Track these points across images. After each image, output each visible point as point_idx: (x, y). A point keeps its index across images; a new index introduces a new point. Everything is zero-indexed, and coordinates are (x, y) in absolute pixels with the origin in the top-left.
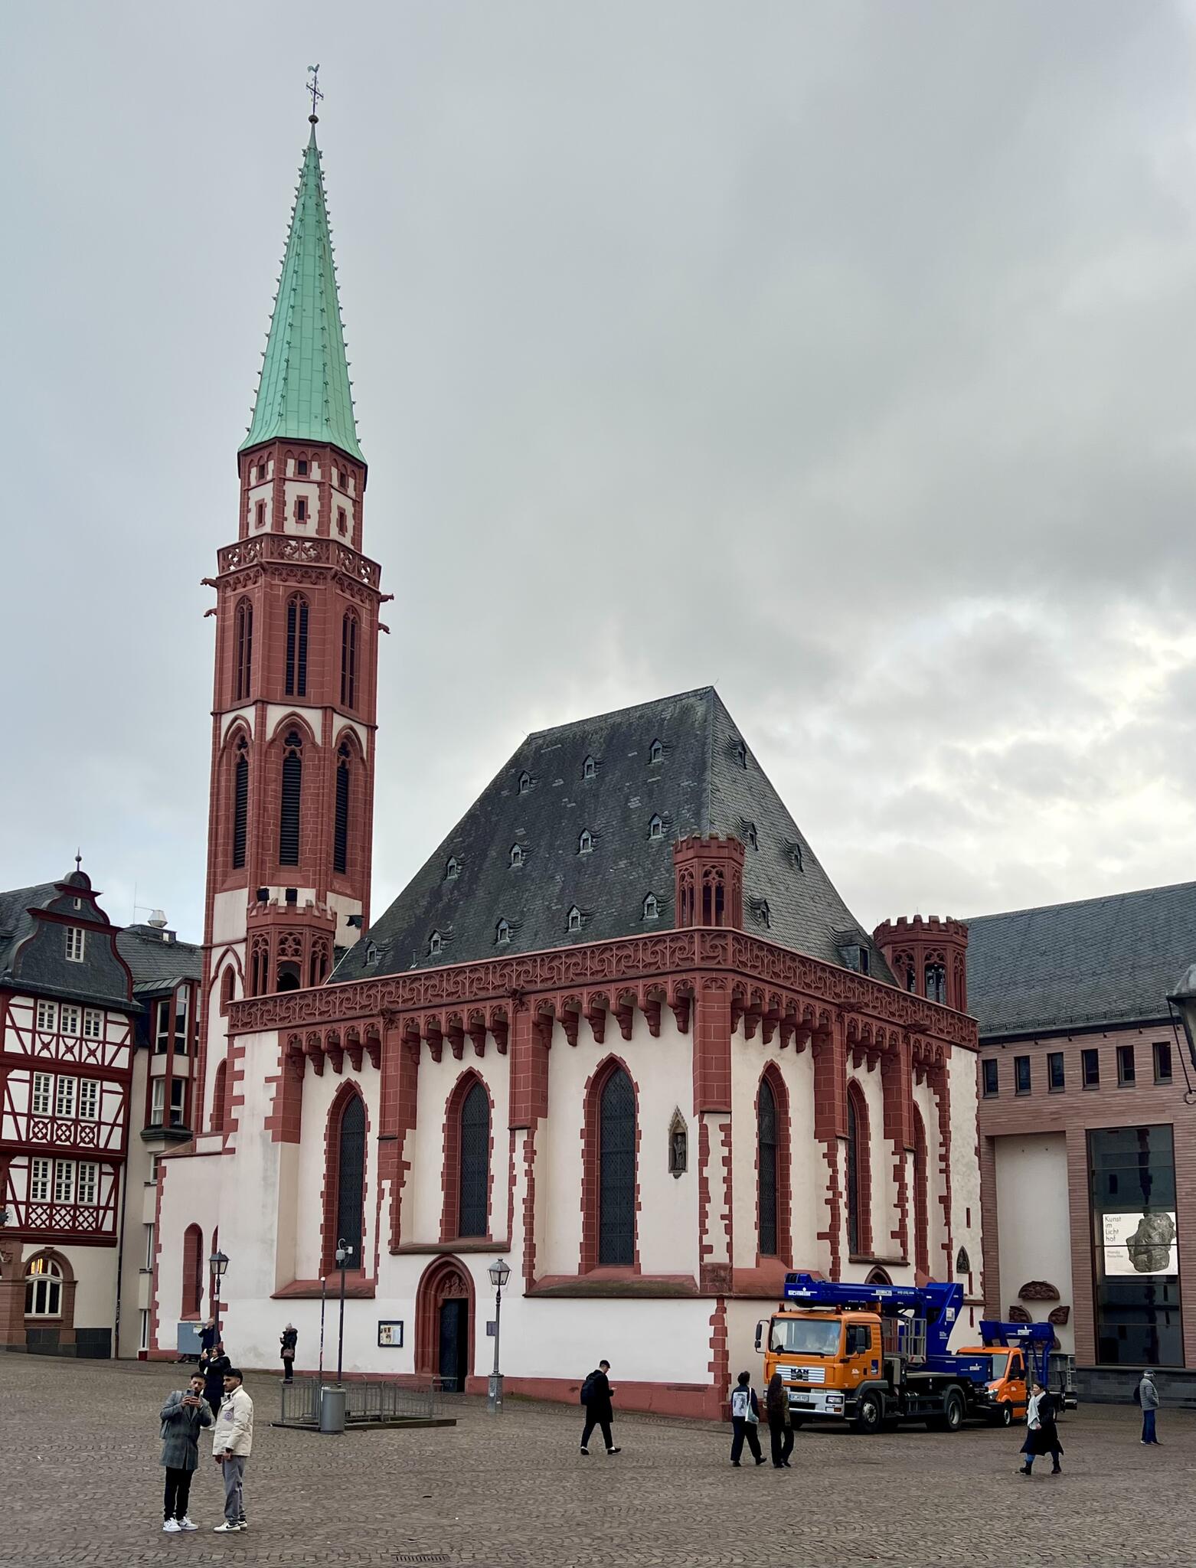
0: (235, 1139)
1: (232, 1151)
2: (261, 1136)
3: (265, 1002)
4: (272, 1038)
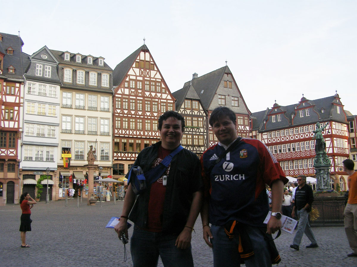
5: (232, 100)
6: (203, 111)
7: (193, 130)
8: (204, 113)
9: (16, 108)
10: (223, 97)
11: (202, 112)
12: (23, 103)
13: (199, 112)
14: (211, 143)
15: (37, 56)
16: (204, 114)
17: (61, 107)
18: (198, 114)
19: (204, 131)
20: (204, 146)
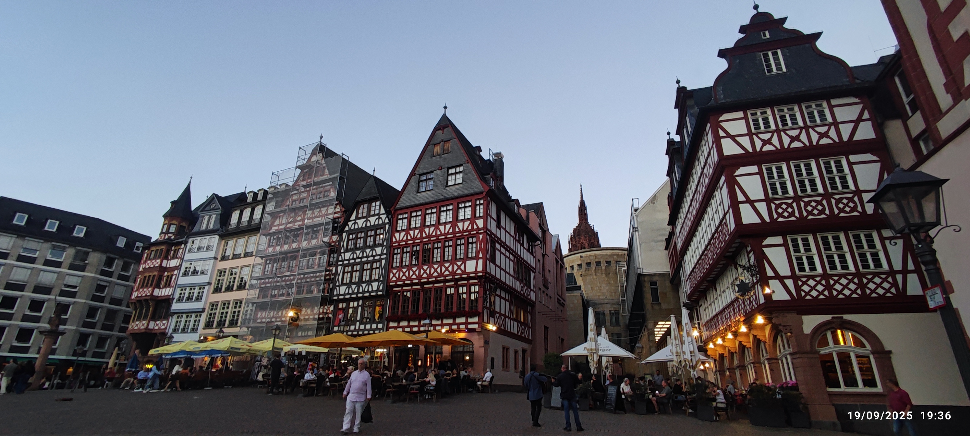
7: (363, 254)
8: (387, 219)
9: (176, 272)
11: (384, 217)
12: (181, 265)
13: (379, 218)
14: (393, 273)
15: (205, 207)
16: (387, 221)
17: (220, 261)
18: (376, 223)
19: (382, 251)
20: (378, 280)
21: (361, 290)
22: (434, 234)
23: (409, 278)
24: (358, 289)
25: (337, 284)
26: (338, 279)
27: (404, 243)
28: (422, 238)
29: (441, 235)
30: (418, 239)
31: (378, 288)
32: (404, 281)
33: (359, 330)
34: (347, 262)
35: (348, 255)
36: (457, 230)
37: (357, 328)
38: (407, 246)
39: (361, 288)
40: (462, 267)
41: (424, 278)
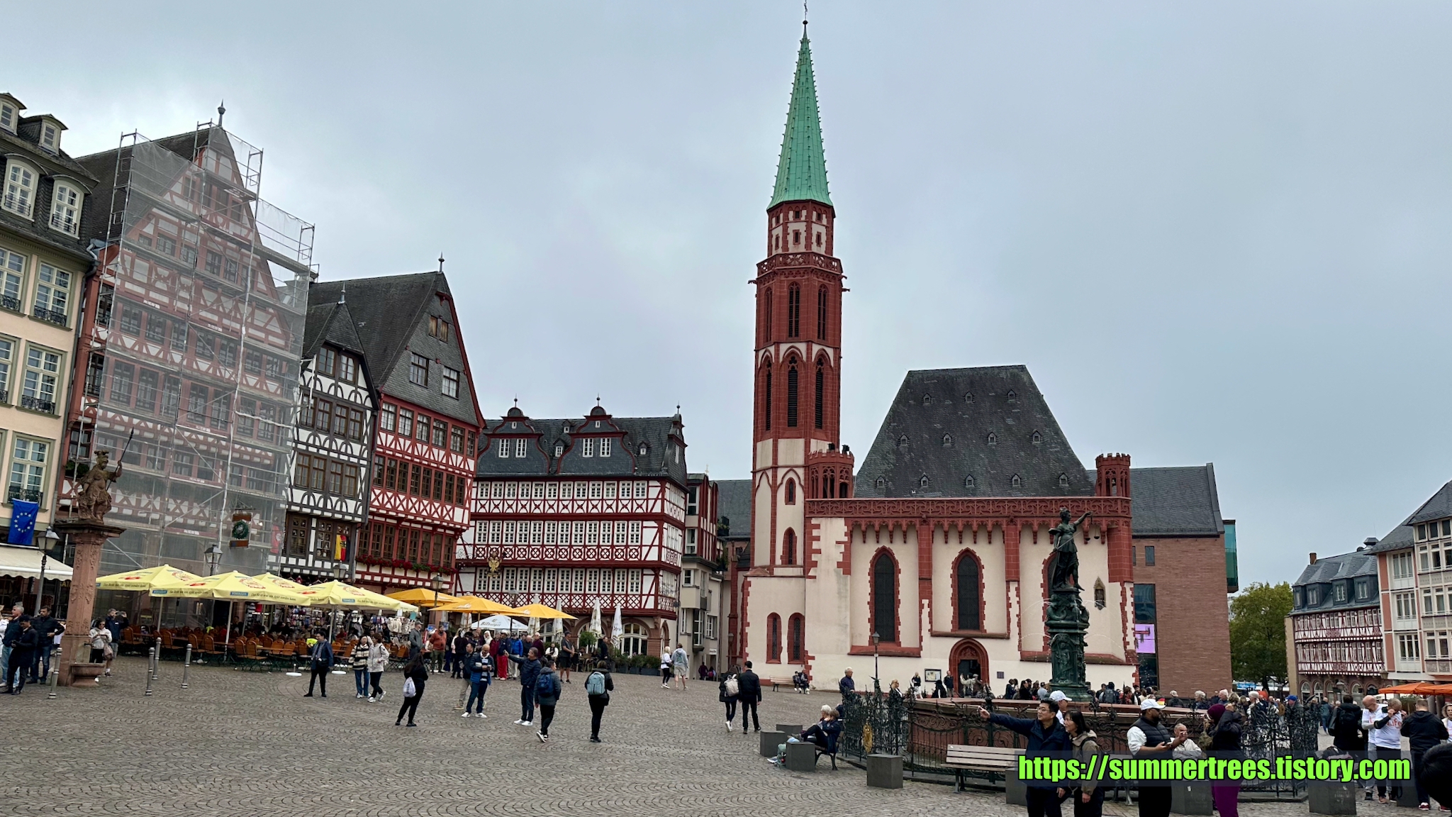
0: (816, 571)
1: (814, 577)
2: (835, 570)
3: (834, 502)
4: (841, 522)
5: (445, 377)
6: (367, 393)
7: (330, 445)
8: (369, 399)
10: (422, 362)
11: (364, 394)
13: (356, 392)
14: (374, 494)
18: (352, 399)
19: (361, 453)
20: (354, 497)
21: (329, 507)
22: (427, 456)
23: (394, 508)
24: (325, 504)
25: (287, 482)
26: (288, 472)
27: (391, 453)
28: (412, 455)
29: (434, 462)
30: (408, 455)
31: (356, 511)
32: (388, 510)
33: (313, 568)
34: (304, 447)
35: (304, 435)
36: (450, 463)
37: (310, 564)
38: (393, 458)
39: (329, 501)
40: (451, 513)
41: (412, 514)
